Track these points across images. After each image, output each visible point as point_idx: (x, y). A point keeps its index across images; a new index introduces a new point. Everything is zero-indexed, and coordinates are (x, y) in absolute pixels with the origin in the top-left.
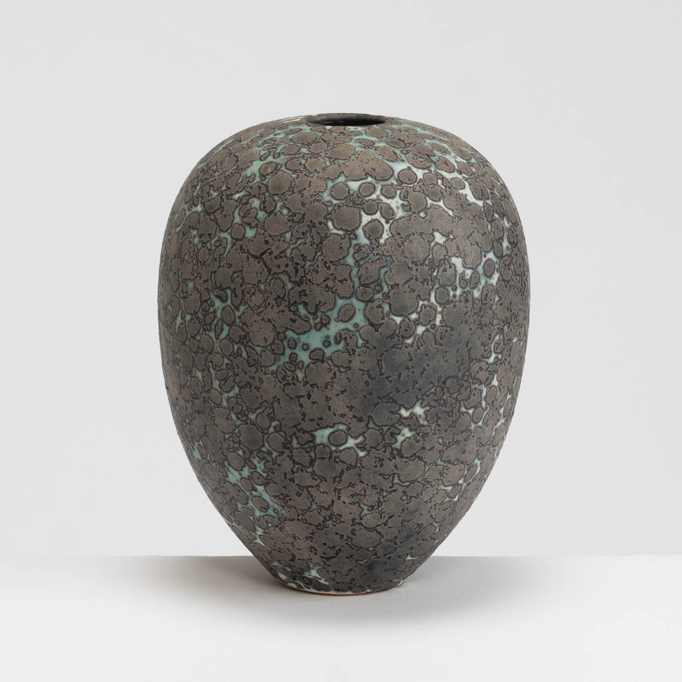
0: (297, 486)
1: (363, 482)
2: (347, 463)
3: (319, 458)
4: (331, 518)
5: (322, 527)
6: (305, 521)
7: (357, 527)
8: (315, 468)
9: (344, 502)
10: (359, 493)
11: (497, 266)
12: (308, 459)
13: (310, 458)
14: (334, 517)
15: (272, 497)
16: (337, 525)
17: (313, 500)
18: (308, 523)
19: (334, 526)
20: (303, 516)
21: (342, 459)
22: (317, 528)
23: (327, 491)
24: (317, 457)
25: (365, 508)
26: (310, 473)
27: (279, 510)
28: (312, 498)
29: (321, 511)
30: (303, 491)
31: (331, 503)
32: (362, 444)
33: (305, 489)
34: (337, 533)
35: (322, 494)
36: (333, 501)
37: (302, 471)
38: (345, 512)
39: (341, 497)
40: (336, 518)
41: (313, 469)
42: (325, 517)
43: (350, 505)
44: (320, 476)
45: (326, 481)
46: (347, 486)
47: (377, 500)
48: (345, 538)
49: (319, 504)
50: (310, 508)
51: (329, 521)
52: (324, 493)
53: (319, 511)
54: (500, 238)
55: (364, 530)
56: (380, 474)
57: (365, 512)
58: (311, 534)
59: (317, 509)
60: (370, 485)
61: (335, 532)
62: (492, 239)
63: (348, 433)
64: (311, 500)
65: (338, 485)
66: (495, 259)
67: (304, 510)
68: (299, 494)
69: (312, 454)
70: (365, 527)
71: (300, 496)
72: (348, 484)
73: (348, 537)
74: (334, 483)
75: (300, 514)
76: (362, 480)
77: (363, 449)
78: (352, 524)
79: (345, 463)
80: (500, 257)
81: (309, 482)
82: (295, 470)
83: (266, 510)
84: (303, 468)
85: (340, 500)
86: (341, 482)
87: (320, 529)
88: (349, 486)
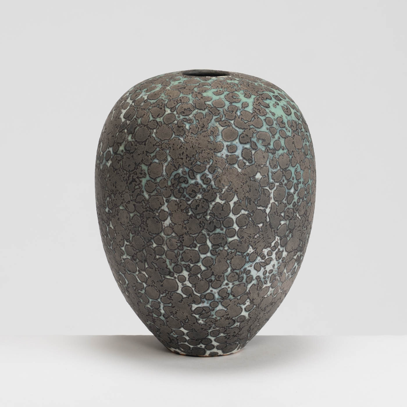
11: (112, 157)
54: (119, 143)
62: (115, 141)
66: (112, 152)
80: (115, 153)
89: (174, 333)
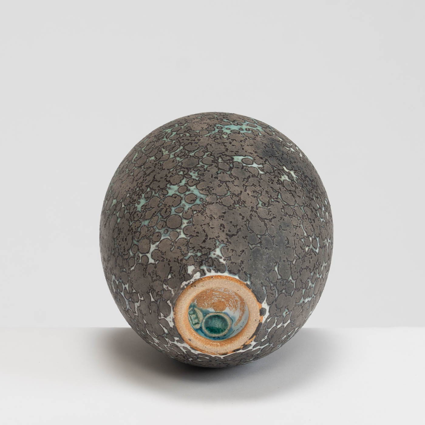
0: (219, 181)
1: (261, 187)
2: (252, 173)
3: (235, 167)
4: (238, 203)
5: (231, 208)
6: (221, 204)
7: (253, 213)
8: (232, 172)
9: (248, 194)
10: (258, 192)
12: (228, 167)
13: (230, 167)
14: (240, 202)
15: (200, 191)
16: (241, 208)
17: (229, 190)
18: (223, 205)
19: (240, 208)
20: (220, 199)
21: (249, 171)
22: (228, 209)
23: (238, 185)
24: (234, 166)
25: (260, 203)
26: (228, 174)
27: (204, 198)
28: (228, 188)
29: (233, 197)
30: (223, 184)
31: (240, 192)
32: (262, 168)
33: (224, 183)
34: (240, 214)
35: (235, 186)
36: (241, 192)
37: (223, 173)
38: (248, 200)
39: (247, 190)
40: (241, 203)
41: (231, 172)
42: (235, 201)
43: (252, 197)
44: (235, 176)
45: (238, 179)
46: (251, 185)
47: (268, 201)
48: (245, 219)
49: (232, 193)
50: (226, 194)
51: (237, 204)
52: (236, 186)
53: (232, 197)
55: (257, 218)
56: (271, 187)
57: (260, 205)
58: (223, 213)
59: (231, 196)
60: (265, 190)
61: (239, 213)
63: (254, 161)
64: (228, 189)
65: (245, 183)
67: (222, 196)
68: (219, 186)
69: (231, 165)
70: (258, 215)
71: (220, 187)
72: (252, 184)
73: (247, 219)
74: (243, 181)
75: (219, 199)
76: (261, 185)
77: (263, 170)
78: (251, 210)
79: (251, 173)
81: (228, 179)
82: (219, 172)
83: (195, 201)
84: (224, 171)
85: (246, 192)
86: (248, 182)
87: (230, 209)
88: (252, 185)
89: (287, 314)
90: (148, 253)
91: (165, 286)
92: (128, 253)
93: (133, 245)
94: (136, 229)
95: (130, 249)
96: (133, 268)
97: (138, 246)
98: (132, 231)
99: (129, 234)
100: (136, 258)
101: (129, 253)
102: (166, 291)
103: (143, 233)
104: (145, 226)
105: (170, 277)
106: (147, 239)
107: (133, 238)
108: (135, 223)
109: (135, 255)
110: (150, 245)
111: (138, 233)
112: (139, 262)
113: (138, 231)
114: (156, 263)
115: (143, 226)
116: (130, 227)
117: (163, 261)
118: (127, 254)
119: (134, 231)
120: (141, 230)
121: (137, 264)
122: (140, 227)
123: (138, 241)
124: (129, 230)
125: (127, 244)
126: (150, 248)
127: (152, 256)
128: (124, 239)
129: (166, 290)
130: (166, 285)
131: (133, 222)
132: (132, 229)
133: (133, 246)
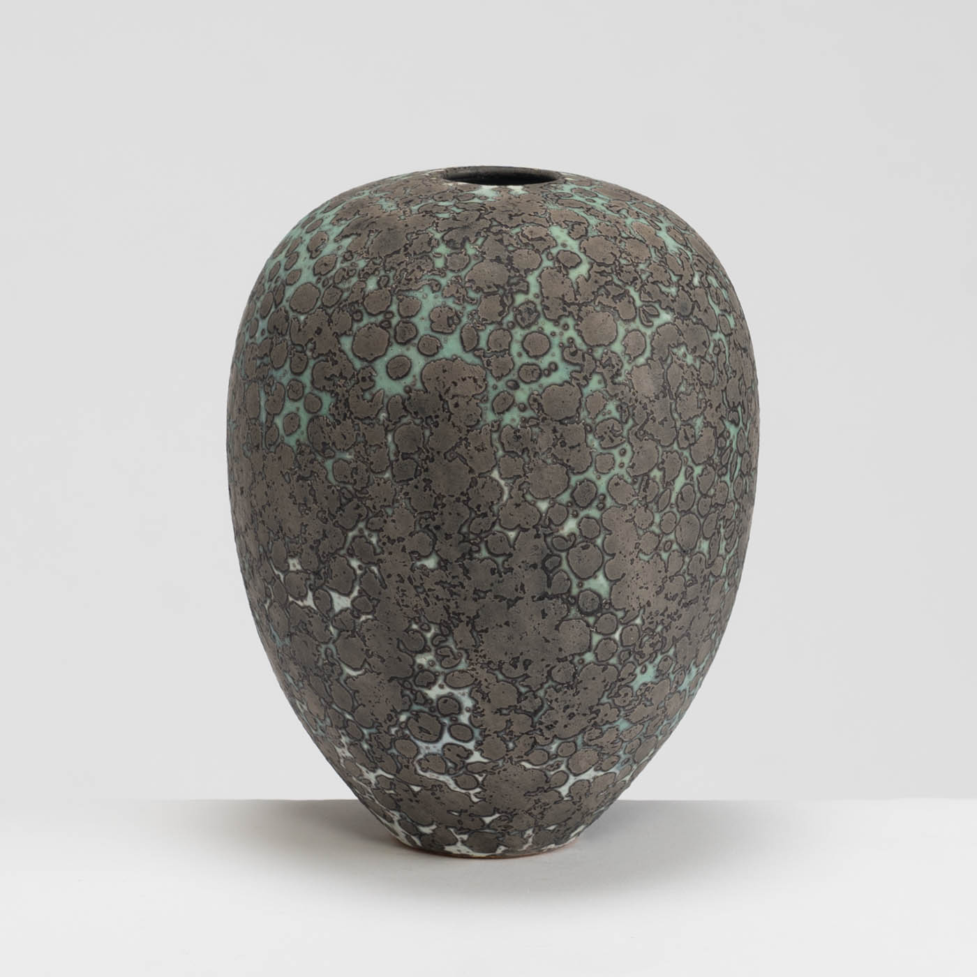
90: (575, 775)
91: (530, 832)
92: (550, 740)
93: (572, 739)
94: (603, 720)
95: (560, 739)
96: (528, 766)
97: (575, 752)
98: (594, 715)
99: (585, 715)
100: (551, 762)
101: (552, 742)
102: (522, 837)
103: (603, 741)
104: (617, 730)
105: (552, 828)
106: (598, 755)
107: (583, 731)
108: (611, 708)
109: (557, 756)
110: (590, 768)
111: (597, 732)
112: (548, 773)
113: (601, 729)
114: (566, 799)
115: (614, 727)
116: (597, 705)
117: (574, 803)
118: (546, 739)
119: (598, 720)
120: (607, 730)
121: (541, 770)
122: (610, 723)
123: (585, 744)
124: (591, 708)
125: (566, 726)
126: (586, 771)
127: (574, 784)
128: (569, 711)
129: (525, 836)
130: (533, 832)
131: (610, 701)
132: (597, 712)
133: (569, 742)
